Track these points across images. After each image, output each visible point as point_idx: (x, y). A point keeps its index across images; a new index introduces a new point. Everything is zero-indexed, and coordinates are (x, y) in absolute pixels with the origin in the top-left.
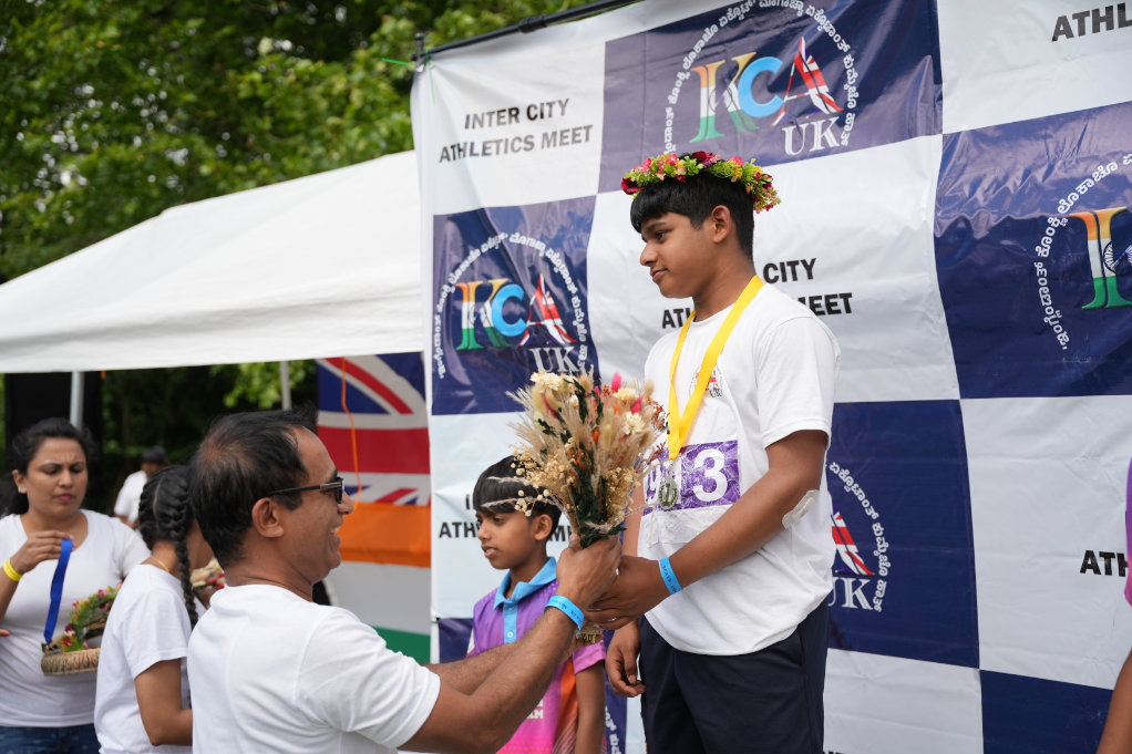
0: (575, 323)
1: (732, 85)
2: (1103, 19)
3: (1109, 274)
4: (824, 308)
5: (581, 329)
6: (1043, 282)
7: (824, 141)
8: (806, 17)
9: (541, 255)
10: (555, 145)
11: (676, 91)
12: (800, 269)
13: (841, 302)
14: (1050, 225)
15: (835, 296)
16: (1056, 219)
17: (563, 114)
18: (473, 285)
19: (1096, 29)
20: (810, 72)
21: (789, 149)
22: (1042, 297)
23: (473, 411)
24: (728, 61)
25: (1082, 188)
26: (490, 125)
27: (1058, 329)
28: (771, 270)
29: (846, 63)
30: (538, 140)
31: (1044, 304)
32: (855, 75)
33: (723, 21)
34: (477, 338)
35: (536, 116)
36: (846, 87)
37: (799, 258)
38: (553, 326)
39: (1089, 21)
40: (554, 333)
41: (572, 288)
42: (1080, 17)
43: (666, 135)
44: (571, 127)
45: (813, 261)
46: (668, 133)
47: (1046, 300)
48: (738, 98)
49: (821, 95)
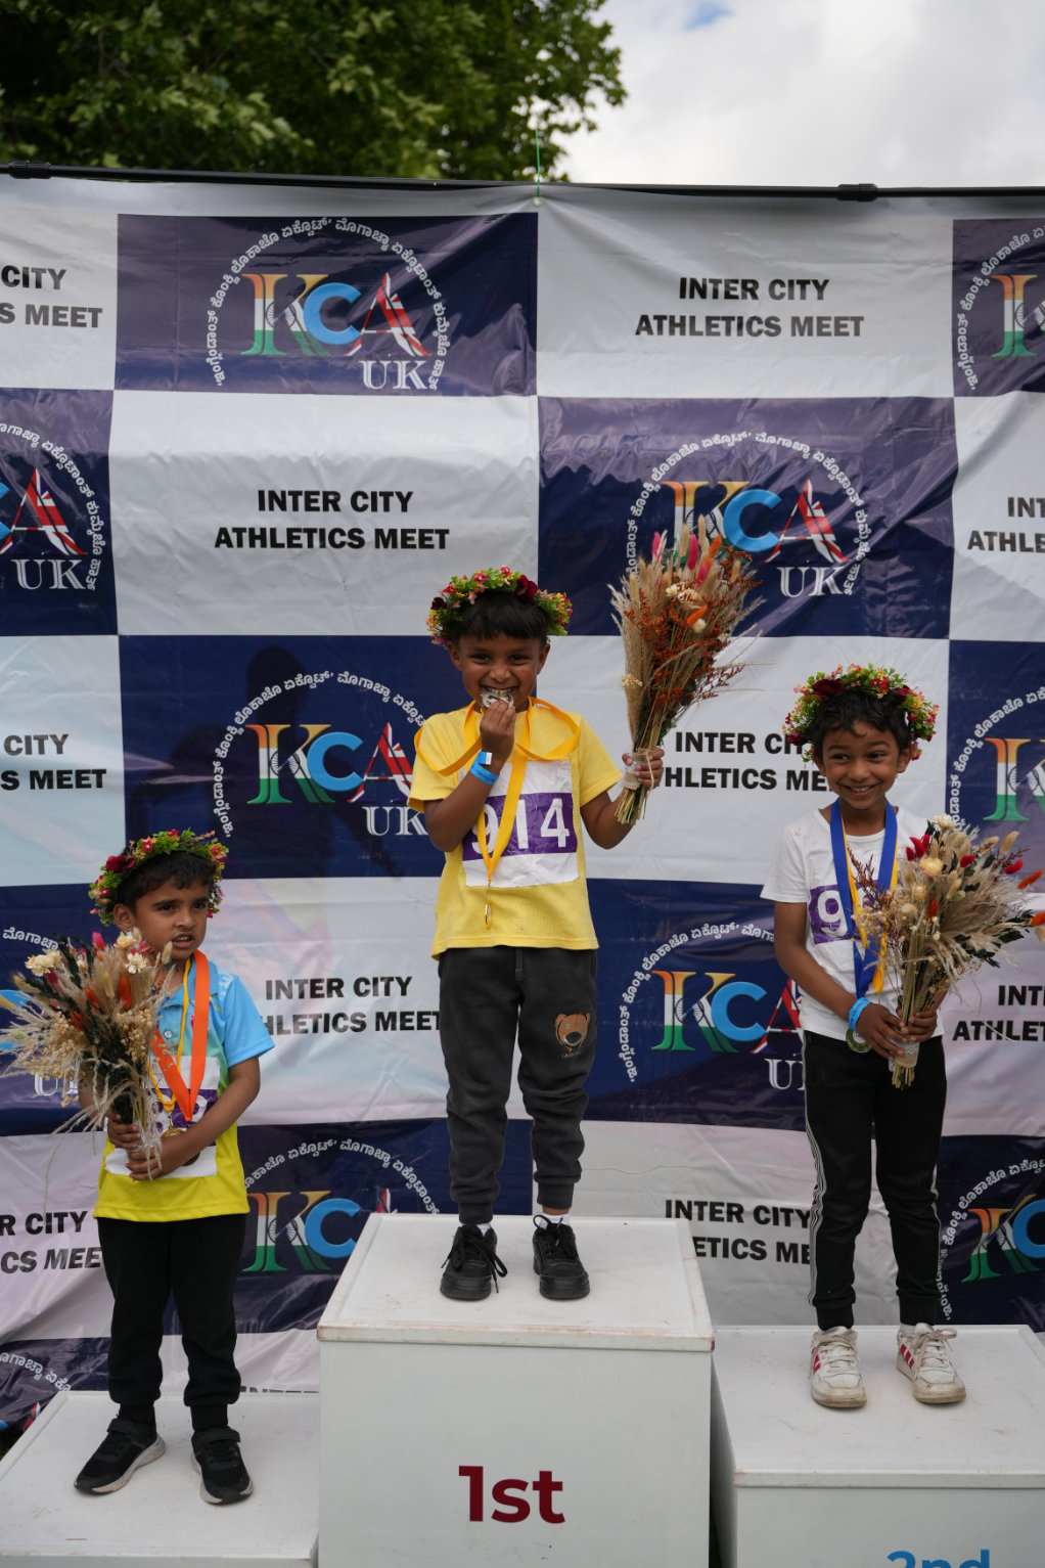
0: (89, 532)
1: (296, 304)
2: (677, 325)
4: (416, 542)
5: (98, 541)
6: (632, 538)
7: (409, 381)
8: (390, 252)
9: (34, 446)
10: (46, 323)
11: (221, 294)
12: (394, 501)
13: (436, 537)
14: (645, 489)
15: (431, 531)
16: (650, 485)
17: (57, 286)
19: (672, 332)
20: (393, 310)
21: (368, 382)
22: (628, 550)
24: (292, 277)
25: (673, 460)
28: (360, 498)
29: (436, 310)
30: (20, 312)
31: (628, 556)
32: (447, 324)
33: (287, 232)
35: (15, 282)
36: (435, 334)
37: (394, 489)
38: (54, 534)
39: (666, 324)
40: (56, 541)
41: (90, 493)
42: (660, 319)
43: (209, 340)
44: (70, 306)
45: (410, 494)
46: (212, 337)
47: (631, 553)
48: (300, 318)
49: (406, 336)
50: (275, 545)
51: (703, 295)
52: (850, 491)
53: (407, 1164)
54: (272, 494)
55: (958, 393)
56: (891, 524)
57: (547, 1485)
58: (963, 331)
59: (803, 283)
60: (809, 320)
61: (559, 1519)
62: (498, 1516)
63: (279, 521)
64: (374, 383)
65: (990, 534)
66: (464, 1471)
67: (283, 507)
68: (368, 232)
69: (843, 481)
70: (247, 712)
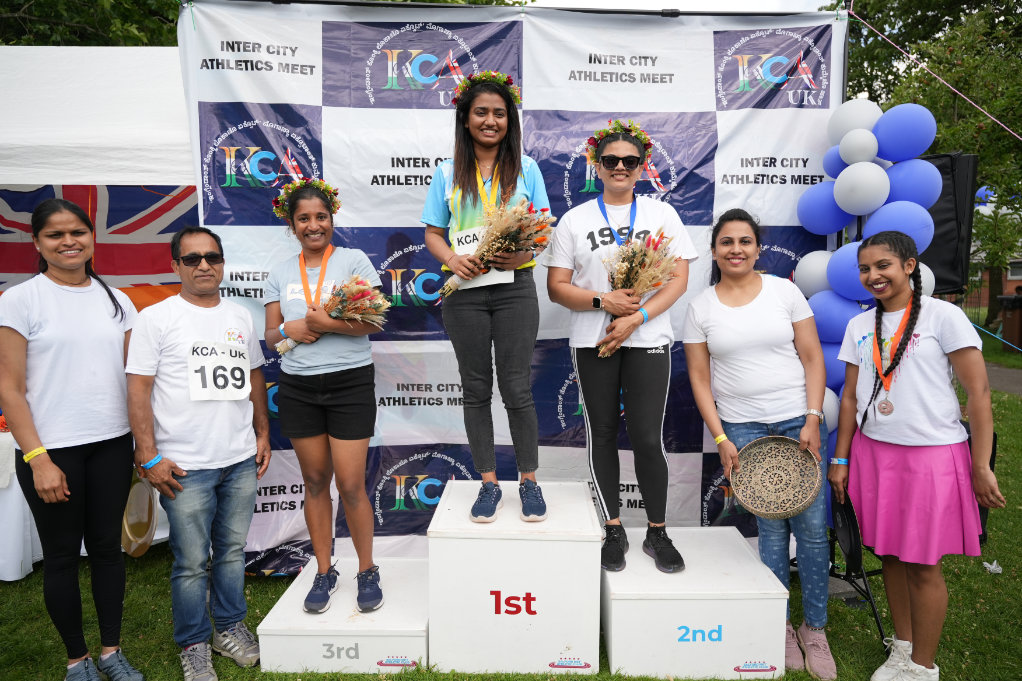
0: (313, 177)
1: (407, 64)
2: (588, 76)
3: (593, 179)
6: (566, 180)
8: (452, 40)
9: (287, 135)
10: (288, 72)
11: (372, 59)
14: (572, 157)
16: (575, 154)
17: (293, 55)
18: (233, 149)
19: (585, 79)
20: (453, 67)
21: (442, 102)
23: (232, 224)
24: (406, 51)
26: (239, 50)
27: (568, 199)
29: (474, 67)
30: (275, 66)
33: (403, 30)
34: (238, 181)
35: (273, 52)
38: (297, 178)
39: (583, 75)
41: (313, 159)
42: (580, 73)
43: (366, 82)
44: (300, 64)
46: (368, 80)
47: (566, 187)
48: (410, 71)
49: (459, 79)
50: (399, 183)
51: (600, 62)
52: (667, 158)
53: (462, 464)
54: (398, 159)
55: (718, 109)
56: (687, 172)
57: (529, 598)
58: (720, 80)
59: (646, 58)
60: (648, 75)
61: (534, 613)
62: (507, 612)
63: (401, 172)
64: (446, 102)
65: (733, 177)
66: (492, 593)
67: (403, 165)
68: (441, 30)
69: (665, 154)
70: (386, 263)
